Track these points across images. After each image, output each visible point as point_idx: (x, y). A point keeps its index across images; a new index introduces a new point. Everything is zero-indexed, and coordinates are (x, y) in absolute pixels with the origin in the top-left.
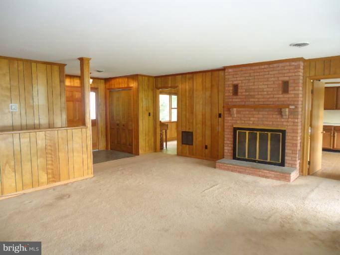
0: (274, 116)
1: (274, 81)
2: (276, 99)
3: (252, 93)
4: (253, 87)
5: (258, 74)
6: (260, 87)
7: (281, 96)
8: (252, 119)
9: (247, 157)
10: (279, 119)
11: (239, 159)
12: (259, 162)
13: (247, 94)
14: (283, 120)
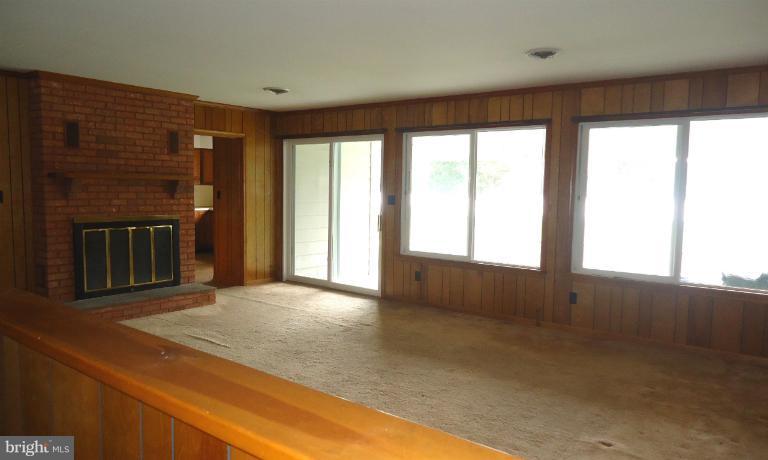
0: (157, 195)
1: (154, 129)
2: (159, 163)
3: (113, 148)
4: (113, 134)
5: (123, 108)
6: (128, 135)
7: (167, 158)
8: (116, 202)
9: (109, 285)
10: (164, 200)
11: (91, 295)
12: (137, 289)
13: (101, 147)
14: (172, 202)
